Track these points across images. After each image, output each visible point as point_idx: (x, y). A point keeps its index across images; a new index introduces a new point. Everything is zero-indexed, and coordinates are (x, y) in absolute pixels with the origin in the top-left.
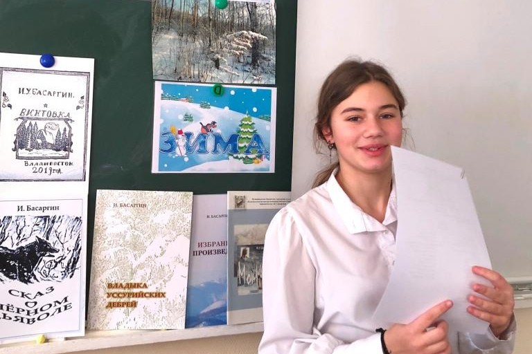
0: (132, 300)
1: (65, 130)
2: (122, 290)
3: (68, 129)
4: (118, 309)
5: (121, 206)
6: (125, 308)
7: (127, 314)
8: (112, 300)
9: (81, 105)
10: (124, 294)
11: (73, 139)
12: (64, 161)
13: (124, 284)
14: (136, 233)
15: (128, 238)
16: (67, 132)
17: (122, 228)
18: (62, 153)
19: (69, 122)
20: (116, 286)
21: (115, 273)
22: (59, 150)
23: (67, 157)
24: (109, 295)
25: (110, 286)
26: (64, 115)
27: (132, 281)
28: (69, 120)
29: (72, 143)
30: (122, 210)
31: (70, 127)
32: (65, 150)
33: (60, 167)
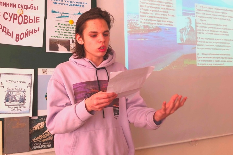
1: (23, 95)
3: (24, 95)
9: (29, 86)
11: (26, 98)
12: (23, 106)
16: (24, 96)
18: (22, 103)
19: (24, 92)
22: (21, 102)
23: (23, 105)
26: (22, 90)
28: (24, 91)
29: (25, 100)
31: (25, 94)
32: (23, 102)
33: (21, 108)
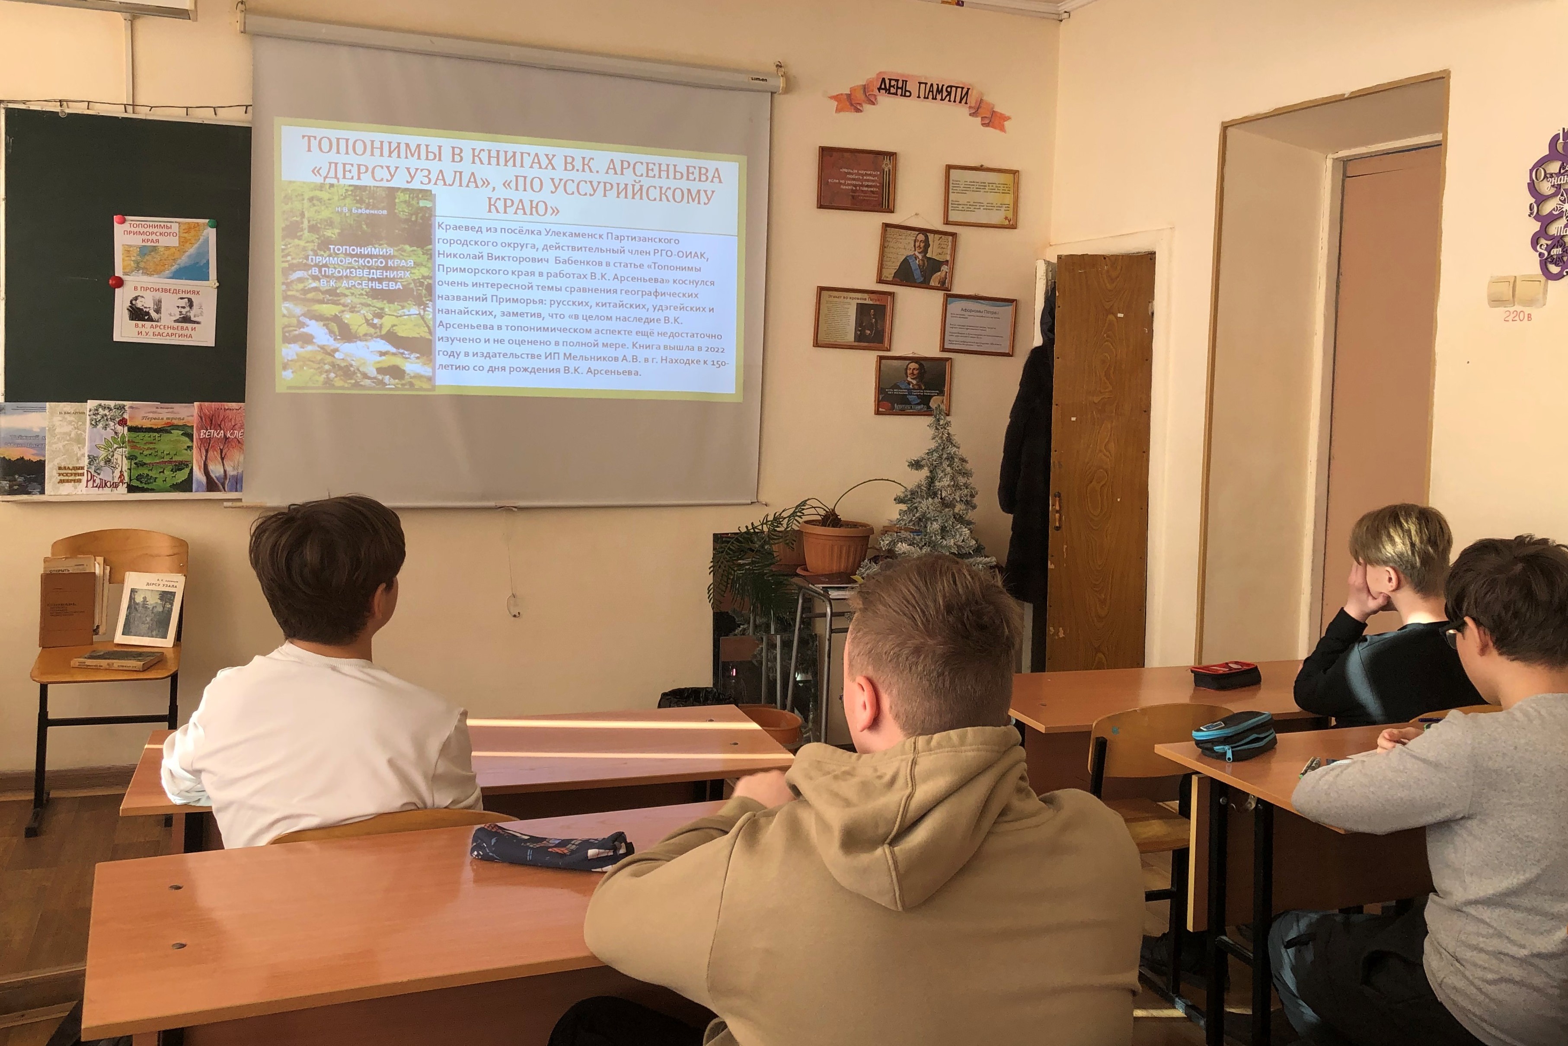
0: (77, 478)
2: (70, 472)
4: (67, 484)
5: (65, 413)
6: (73, 483)
7: (76, 488)
8: (62, 478)
10: (72, 474)
13: (71, 468)
14: (79, 432)
15: (73, 435)
17: (67, 429)
20: (65, 468)
21: (64, 460)
24: (60, 475)
25: (60, 468)
27: (78, 466)
30: (67, 416)
